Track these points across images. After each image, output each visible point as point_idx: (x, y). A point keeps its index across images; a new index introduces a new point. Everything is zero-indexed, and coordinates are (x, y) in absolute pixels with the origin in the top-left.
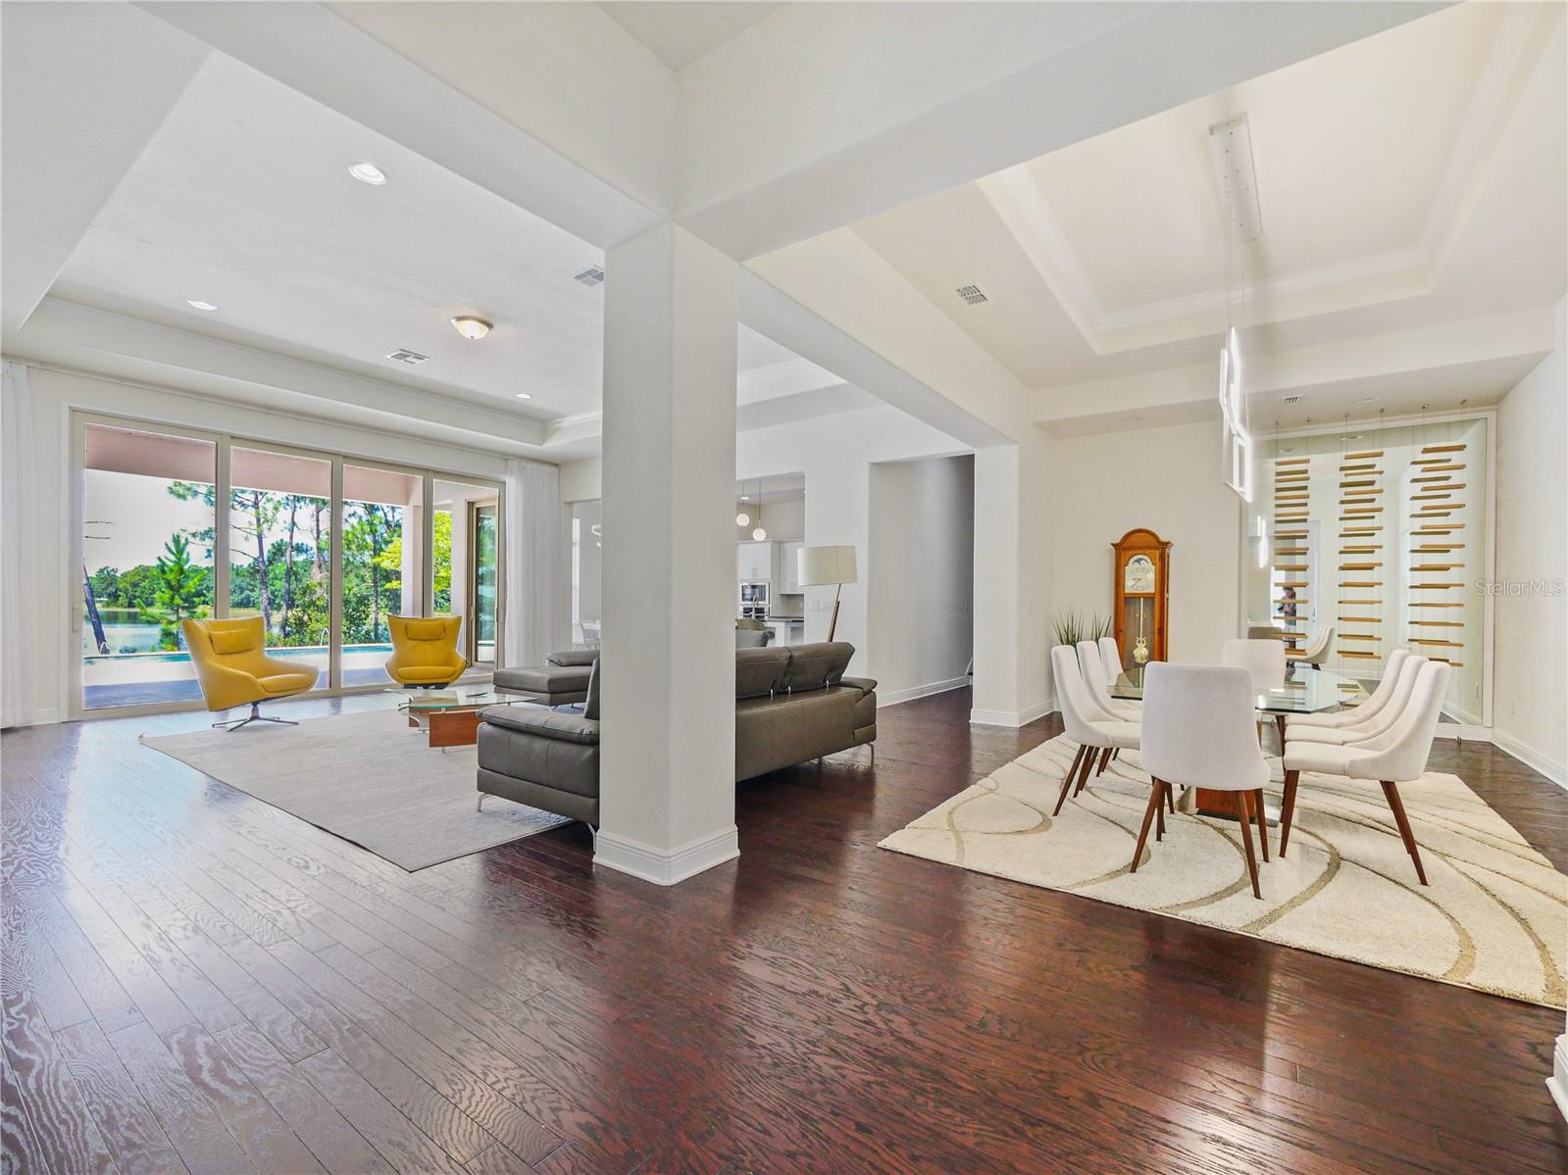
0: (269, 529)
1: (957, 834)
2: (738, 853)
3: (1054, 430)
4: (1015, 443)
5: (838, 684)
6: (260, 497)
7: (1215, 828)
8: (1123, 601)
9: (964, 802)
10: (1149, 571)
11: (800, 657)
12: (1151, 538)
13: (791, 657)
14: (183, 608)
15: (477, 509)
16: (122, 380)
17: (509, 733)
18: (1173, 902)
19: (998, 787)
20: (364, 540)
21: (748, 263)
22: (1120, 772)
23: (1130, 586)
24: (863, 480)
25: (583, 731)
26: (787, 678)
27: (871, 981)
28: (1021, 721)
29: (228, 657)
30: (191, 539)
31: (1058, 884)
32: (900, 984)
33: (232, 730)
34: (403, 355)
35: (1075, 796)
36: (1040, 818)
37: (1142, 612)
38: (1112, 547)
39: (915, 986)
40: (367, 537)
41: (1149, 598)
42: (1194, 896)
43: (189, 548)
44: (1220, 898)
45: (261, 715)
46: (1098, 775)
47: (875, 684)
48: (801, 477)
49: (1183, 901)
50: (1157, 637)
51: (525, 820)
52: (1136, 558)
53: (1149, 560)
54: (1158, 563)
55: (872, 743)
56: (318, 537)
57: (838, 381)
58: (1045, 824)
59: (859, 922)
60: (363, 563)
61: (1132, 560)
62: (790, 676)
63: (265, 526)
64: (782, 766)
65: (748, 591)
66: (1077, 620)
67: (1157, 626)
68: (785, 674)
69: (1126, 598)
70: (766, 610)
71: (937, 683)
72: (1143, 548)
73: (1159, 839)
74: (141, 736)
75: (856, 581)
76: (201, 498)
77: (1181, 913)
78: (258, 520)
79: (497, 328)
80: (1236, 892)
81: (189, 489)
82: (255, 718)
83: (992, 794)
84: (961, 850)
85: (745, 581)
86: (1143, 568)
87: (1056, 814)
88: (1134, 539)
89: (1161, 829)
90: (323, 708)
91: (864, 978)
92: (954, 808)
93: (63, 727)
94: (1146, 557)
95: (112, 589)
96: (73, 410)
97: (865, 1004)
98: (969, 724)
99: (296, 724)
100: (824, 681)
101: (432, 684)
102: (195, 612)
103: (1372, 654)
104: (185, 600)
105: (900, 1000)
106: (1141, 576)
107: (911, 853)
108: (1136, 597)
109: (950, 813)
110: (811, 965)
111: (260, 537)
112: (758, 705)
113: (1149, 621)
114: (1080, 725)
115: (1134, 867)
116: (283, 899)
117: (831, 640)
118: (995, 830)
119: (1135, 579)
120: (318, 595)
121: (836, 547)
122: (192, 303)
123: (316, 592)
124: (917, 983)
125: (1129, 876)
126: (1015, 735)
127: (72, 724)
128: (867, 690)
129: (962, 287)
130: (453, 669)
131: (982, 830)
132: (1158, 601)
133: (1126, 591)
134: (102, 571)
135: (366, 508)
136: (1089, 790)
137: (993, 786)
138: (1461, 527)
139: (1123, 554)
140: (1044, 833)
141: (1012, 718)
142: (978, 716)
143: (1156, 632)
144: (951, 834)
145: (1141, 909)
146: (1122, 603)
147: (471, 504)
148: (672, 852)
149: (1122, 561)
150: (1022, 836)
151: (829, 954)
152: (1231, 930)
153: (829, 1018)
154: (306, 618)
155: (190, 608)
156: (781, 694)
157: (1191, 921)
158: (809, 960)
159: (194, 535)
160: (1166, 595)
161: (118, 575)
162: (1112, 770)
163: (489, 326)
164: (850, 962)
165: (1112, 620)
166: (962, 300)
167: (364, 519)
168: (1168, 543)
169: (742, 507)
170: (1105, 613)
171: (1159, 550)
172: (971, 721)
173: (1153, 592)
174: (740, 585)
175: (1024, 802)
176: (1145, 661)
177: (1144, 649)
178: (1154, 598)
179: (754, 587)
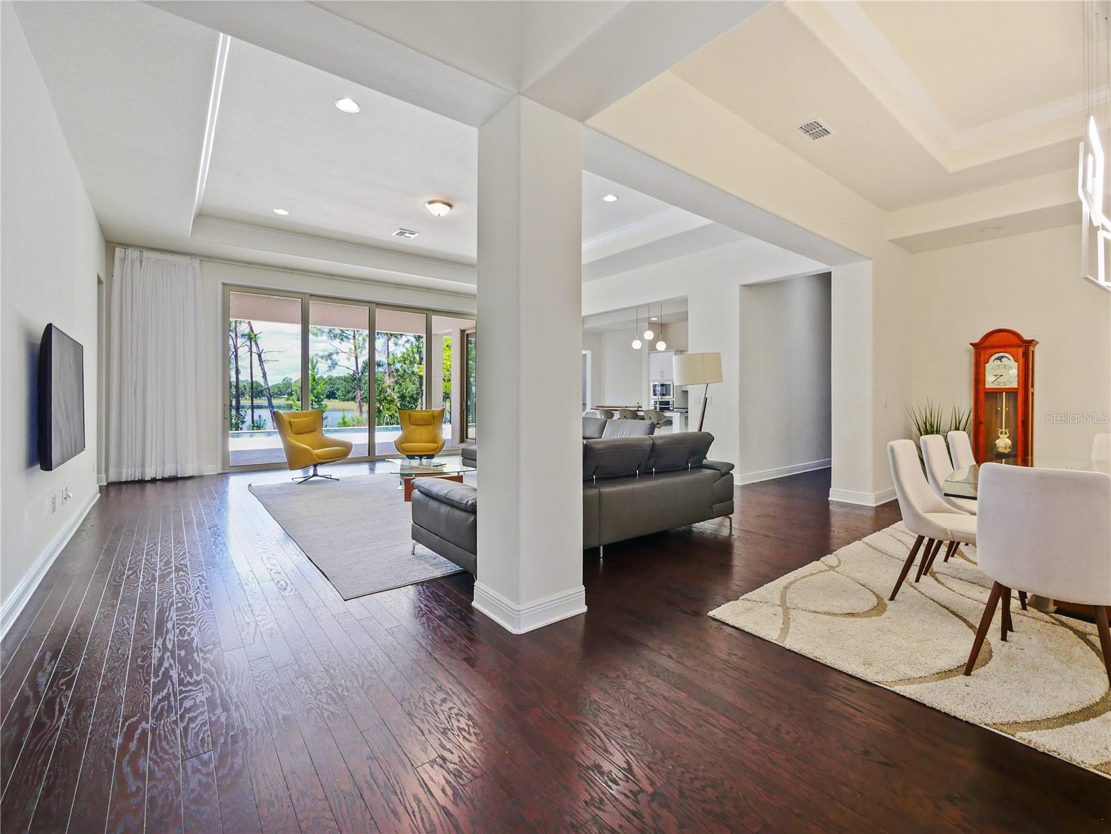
0: (361, 352)
1: (786, 610)
2: (584, 609)
3: (910, 245)
4: (870, 259)
5: (700, 466)
6: (356, 333)
7: (1076, 632)
8: (984, 397)
9: (803, 577)
10: (1011, 367)
11: (662, 445)
12: (1012, 337)
13: (654, 444)
14: (315, 402)
15: (467, 335)
16: (249, 264)
17: (428, 499)
18: (1012, 718)
19: (840, 564)
20: (414, 358)
21: (588, 122)
22: (971, 558)
23: (990, 382)
24: (734, 298)
25: (467, 502)
26: (652, 461)
27: (656, 764)
28: (877, 500)
29: (301, 436)
30: (319, 359)
31: (880, 678)
32: (683, 772)
33: (300, 483)
34: (402, 233)
35: (917, 580)
36: (874, 601)
37: (1004, 405)
38: (972, 347)
39: (696, 778)
40: (416, 355)
41: (1011, 393)
42: (1038, 713)
43: (318, 365)
44: (1072, 722)
45: (319, 473)
46: (946, 560)
47: (732, 467)
48: (684, 301)
49: (1023, 718)
50: (1020, 428)
51: (437, 565)
52: (997, 355)
53: (1011, 358)
54: (1022, 361)
55: (730, 516)
56: (388, 356)
57: (705, 221)
58: (879, 609)
59: (666, 694)
60: (413, 372)
61: (993, 358)
62: (654, 460)
63: (359, 351)
64: (660, 530)
65: (658, 388)
66: (935, 413)
67: (1021, 419)
68: (649, 458)
69: (986, 393)
70: (671, 403)
71: (804, 463)
72: (1005, 347)
73: (1004, 638)
74: (250, 485)
75: (722, 382)
76: (325, 335)
77: (1019, 734)
78: (355, 347)
79: (456, 206)
80: (1095, 716)
81: (319, 330)
82: (315, 475)
83: (832, 572)
84: (785, 630)
85: (656, 381)
86: (1005, 365)
87: (892, 598)
88: (995, 338)
89: (1007, 626)
90: (363, 469)
91: (650, 759)
92: (791, 583)
93: (220, 477)
94: (1007, 355)
95: (289, 390)
96: (224, 284)
97: (641, 791)
98: (828, 501)
99: (338, 480)
100: (687, 464)
101: (424, 456)
102: (321, 404)
104: (316, 397)
105: (677, 792)
106: (1001, 372)
107: (736, 626)
108: (995, 394)
109: (786, 588)
110: (605, 734)
111: (356, 358)
112: (623, 484)
113: (1012, 414)
114: (916, 516)
115: (968, 669)
116: (257, 613)
117: (700, 430)
118: (826, 609)
119: (996, 376)
120: (389, 393)
121: (703, 354)
122: (276, 211)
123: (387, 392)
124: (700, 774)
125: (961, 679)
126: (872, 513)
127: (224, 475)
128: (725, 471)
129: (803, 123)
130: (437, 445)
131: (813, 608)
132: (1023, 395)
133: (987, 387)
134: (284, 380)
135: (416, 338)
136: (933, 575)
137: (835, 563)
139: (982, 352)
140: (874, 618)
141: (869, 499)
142: (835, 495)
143: (1020, 424)
144: (780, 609)
145: (971, 721)
146: (982, 397)
147: (463, 331)
148: (521, 607)
149: (982, 358)
150: (852, 619)
151: (627, 726)
152: (1082, 766)
153: (601, 800)
154: (381, 408)
155: (319, 401)
156: (646, 474)
157: (1032, 746)
158: (606, 728)
159: (322, 357)
160: (1031, 390)
161: (292, 382)
162: (963, 556)
163: (450, 206)
164: (643, 738)
165: (972, 414)
166: (806, 137)
167: (414, 345)
168: (1033, 340)
169: (652, 325)
170: (965, 405)
171: (1023, 349)
172: (829, 499)
173: (1016, 387)
174: (652, 384)
175: (863, 582)
176: (1009, 450)
177: (1008, 440)
178: (1017, 392)
179: (662, 385)
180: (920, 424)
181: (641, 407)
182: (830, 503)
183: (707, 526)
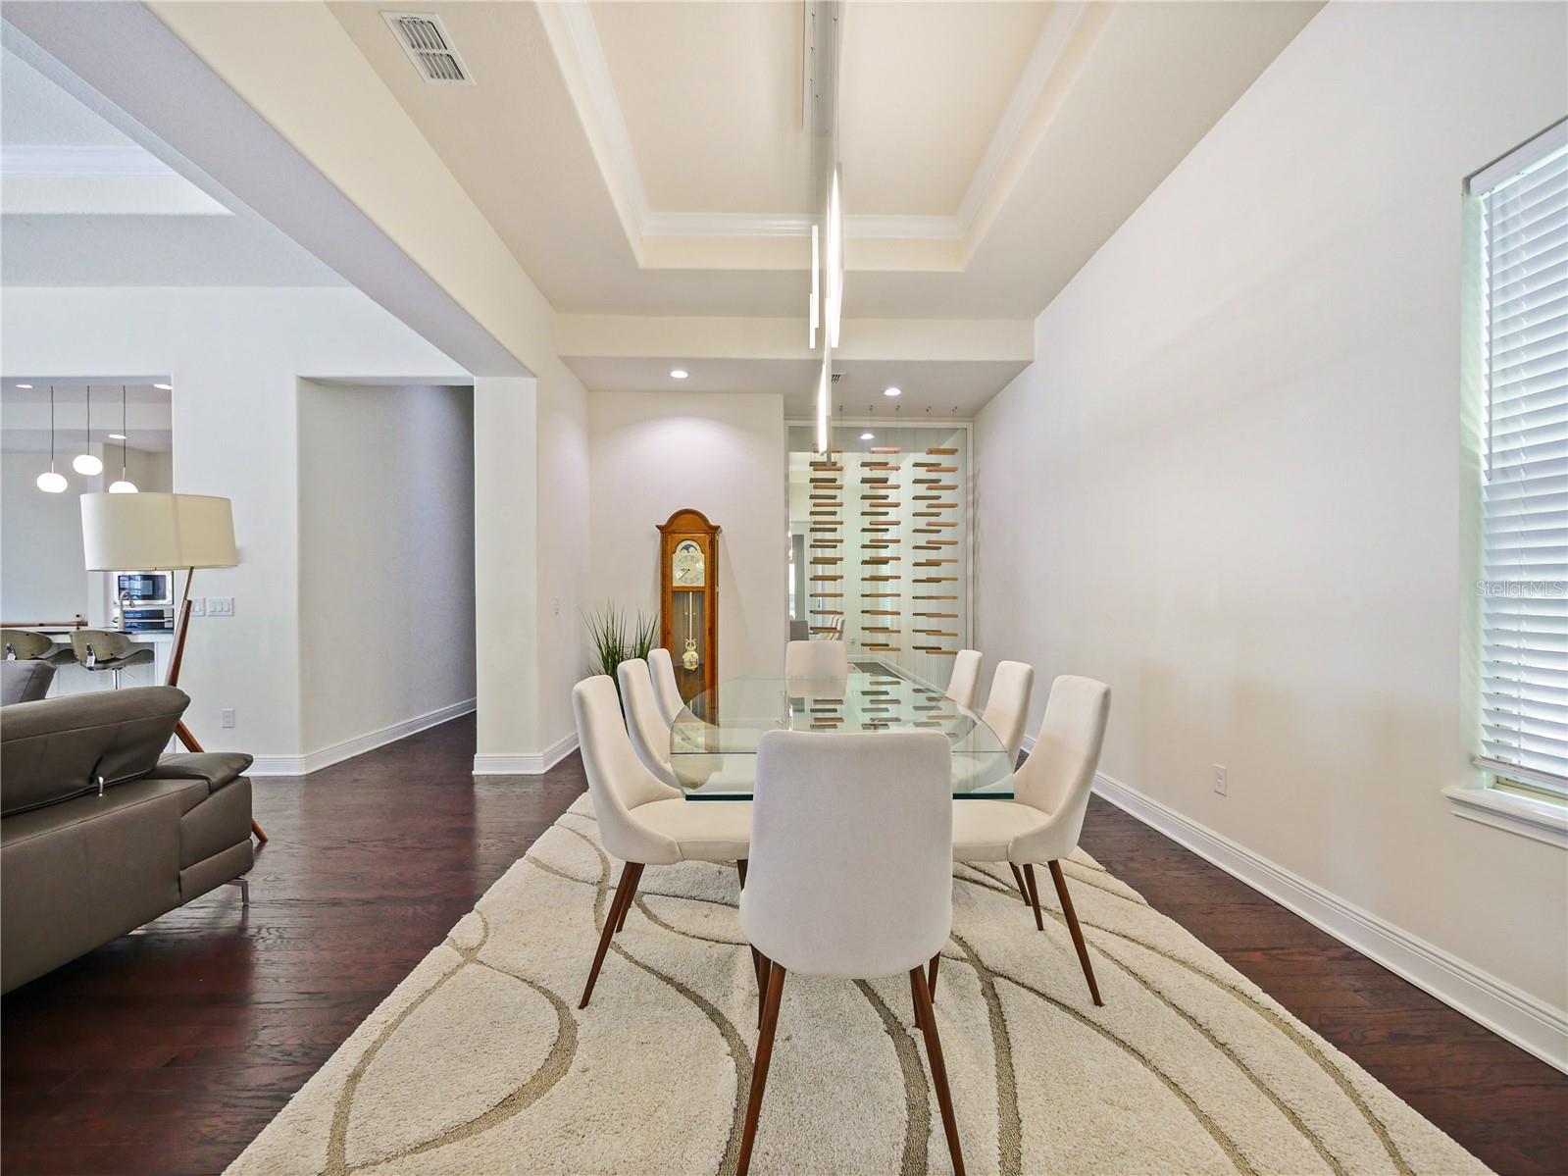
4: (534, 375)
8: (670, 595)
10: (698, 561)
12: (700, 521)
23: (678, 578)
37: (691, 609)
38: (659, 531)
41: (698, 592)
47: (250, 760)
50: (707, 638)
52: (684, 544)
53: (698, 548)
54: (708, 550)
55: (245, 877)
58: (560, 1051)
61: (680, 547)
67: (707, 626)
69: (673, 592)
72: (692, 533)
83: (471, 968)
86: (692, 557)
87: (584, 1004)
88: (682, 520)
94: (694, 544)
98: (471, 777)
103: (888, 645)
106: (689, 567)
108: (683, 592)
113: (698, 619)
119: (683, 570)
128: (223, 776)
132: (708, 595)
133: (674, 585)
138: (953, 525)
139: (669, 539)
141: (534, 760)
142: (484, 765)
143: (707, 632)
146: (669, 598)
149: (669, 547)
160: (717, 589)
165: (659, 618)
168: (718, 527)
170: (651, 611)
171: (710, 535)
172: (473, 773)
173: (703, 585)
174: (116, 574)
175: (528, 975)
176: (696, 666)
177: (694, 653)
178: (703, 592)
179: (145, 578)
180: (600, 638)
181: (86, 624)
182: (476, 780)
183: (185, 918)
